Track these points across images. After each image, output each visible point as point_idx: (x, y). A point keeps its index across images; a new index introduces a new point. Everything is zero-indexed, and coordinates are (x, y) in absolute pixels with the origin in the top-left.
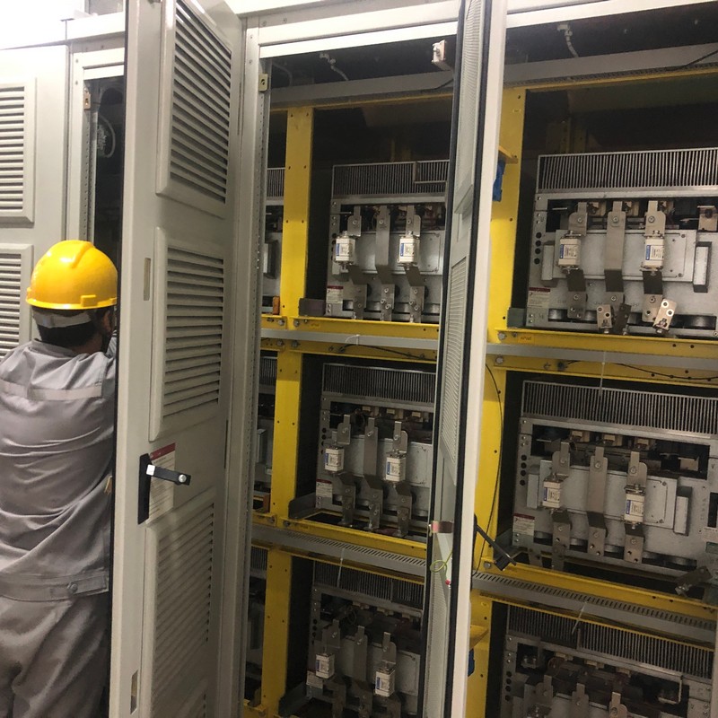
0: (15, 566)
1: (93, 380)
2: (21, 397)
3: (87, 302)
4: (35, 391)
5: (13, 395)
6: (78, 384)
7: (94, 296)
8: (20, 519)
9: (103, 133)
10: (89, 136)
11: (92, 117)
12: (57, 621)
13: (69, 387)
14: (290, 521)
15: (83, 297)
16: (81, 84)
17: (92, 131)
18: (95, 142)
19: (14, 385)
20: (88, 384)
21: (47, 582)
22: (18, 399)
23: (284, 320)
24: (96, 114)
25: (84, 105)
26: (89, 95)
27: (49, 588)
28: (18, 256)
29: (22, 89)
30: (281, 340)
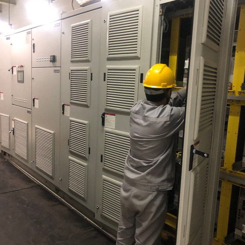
0: (138, 177)
1: (166, 115)
2: (140, 119)
3: (163, 86)
4: (146, 118)
5: (138, 119)
6: (161, 116)
7: (166, 84)
8: (139, 161)
9: (165, 23)
10: (160, 25)
11: (162, 18)
12: (152, 198)
13: (158, 117)
14: (233, 171)
15: (162, 84)
16: (159, 6)
17: (161, 23)
18: (162, 27)
19: (138, 115)
20: (165, 116)
21: (149, 184)
22: (139, 120)
23: (234, 92)
24: (163, 16)
25: (159, 13)
26: (161, 10)
27: (150, 187)
28: (135, 70)
29: (138, 10)
30: (232, 100)
